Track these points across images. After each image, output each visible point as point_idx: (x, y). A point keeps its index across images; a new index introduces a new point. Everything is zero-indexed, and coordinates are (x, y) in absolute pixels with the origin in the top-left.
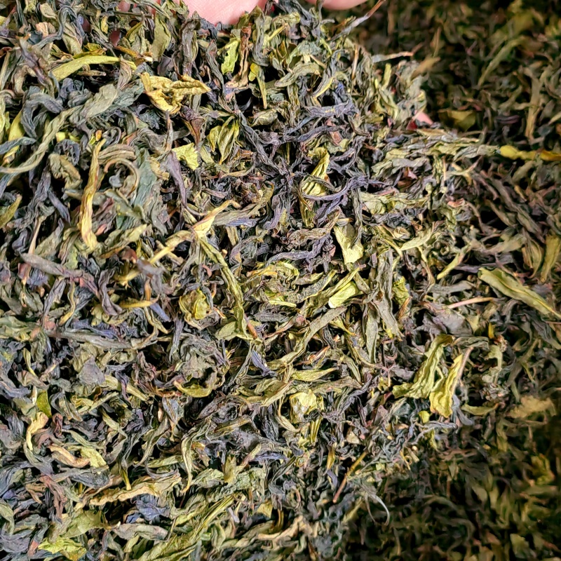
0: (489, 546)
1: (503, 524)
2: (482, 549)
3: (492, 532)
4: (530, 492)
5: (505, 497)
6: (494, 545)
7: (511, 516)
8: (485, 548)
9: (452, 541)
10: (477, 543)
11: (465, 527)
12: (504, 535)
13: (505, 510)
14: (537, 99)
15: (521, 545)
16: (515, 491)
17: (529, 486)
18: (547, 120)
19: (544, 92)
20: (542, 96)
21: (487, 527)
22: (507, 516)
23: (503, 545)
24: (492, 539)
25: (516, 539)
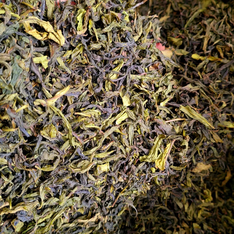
0: (184, 228)
1: (190, 219)
2: (181, 229)
3: (185, 222)
4: (202, 205)
5: (191, 207)
6: (186, 227)
7: (193, 215)
8: (182, 229)
9: (167, 226)
10: (179, 227)
11: (173, 219)
12: (190, 224)
13: (191, 212)
14: (208, 34)
15: (198, 228)
16: (196, 205)
17: (202, 202)
18: (212, 43)
19: (212, 31)
20: (211, 33)
21: (183, 220)
22: (192, 215)
23: (190, 228)
24: (185, 225)
25: (195, 225)
